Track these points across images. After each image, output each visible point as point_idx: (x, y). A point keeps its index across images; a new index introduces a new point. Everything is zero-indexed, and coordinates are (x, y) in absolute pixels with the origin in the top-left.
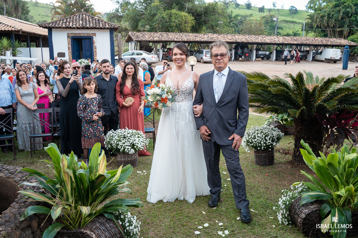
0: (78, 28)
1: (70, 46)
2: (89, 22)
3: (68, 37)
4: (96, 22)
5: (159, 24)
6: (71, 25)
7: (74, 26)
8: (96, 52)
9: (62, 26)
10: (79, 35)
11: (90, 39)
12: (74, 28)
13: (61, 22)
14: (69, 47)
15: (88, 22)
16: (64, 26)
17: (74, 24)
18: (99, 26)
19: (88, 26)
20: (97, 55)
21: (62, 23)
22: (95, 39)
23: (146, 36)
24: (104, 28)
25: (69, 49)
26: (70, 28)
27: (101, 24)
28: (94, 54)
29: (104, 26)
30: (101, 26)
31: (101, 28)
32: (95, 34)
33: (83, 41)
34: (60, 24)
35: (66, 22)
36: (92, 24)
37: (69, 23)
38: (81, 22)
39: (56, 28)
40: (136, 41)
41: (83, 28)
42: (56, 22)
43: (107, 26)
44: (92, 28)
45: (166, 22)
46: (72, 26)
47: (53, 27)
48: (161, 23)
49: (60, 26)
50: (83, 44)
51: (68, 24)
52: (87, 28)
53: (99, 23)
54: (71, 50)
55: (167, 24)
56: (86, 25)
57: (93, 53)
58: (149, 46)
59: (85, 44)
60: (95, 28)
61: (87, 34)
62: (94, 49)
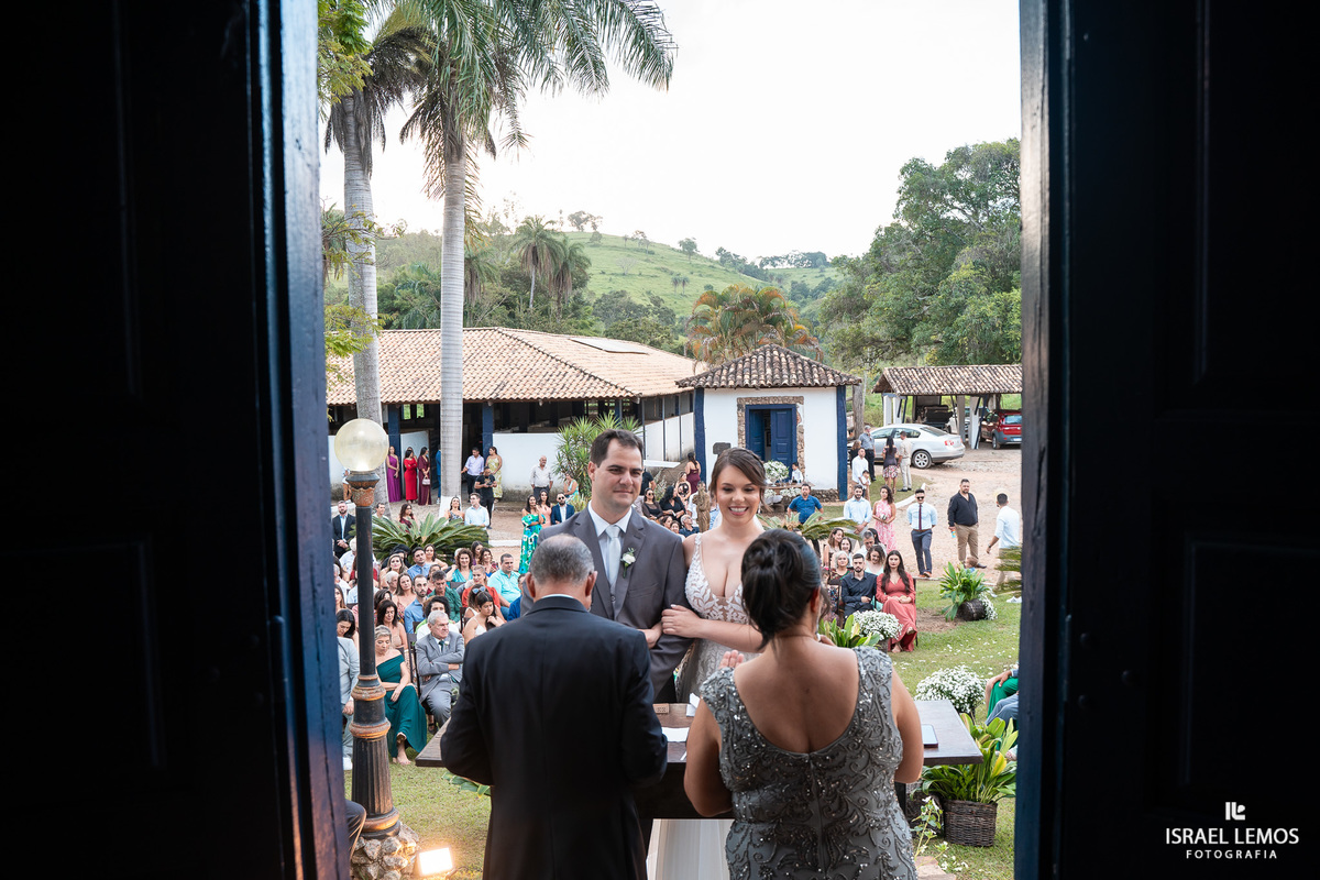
0: (762, 387)
1: (743, 428)
2: (789, 370)
3: (739, 407)
4: (803, 371)
5: (972, 334)
6: (747, 382)
7: (754, 383)
8: (802, 441)
9: (728, 382)
10: (764, 402)
11: (789, 412)
12: (754, 387)
13: (725, 372)
14: (739, 430)
15: (785, 371)
16: (731, 383)
17: (754, 376)
18: (812, 380)
19: (786, 382)
20: (805, 449)
21: (727, 376)
22: (800, 410)
23: (932, 379)
24: (824, 386)
25: (740, 435)
26: (746, 386)
27: (816, 376)
28: (799, 447)
29: (823, 382)
30: (817, 381)
31: (817, 385)
32: (800, 400)
33: (773, 416)
34: (723, 378)
35: (735, 373)
36: (794, 376)
37: (743, 376)
38: (769, 371)
39: (715, 387)
40: (902, 395)
41: (776, 386)
42: (714, 373)
43: (831, 381)
44: (794, 386)
45: (994, 328)
46: (750, 382)
47: (708, 387)
48: (979, 333)
49: (723, 383)
50: (773, 424)
51: (739, 377)
52: (785, 386)
53: (812, 373)
54: (744, 437)
55: (995, 335)
56: (782, 379)
57: (796, 444)
58: (940, 406)
59: (776, 424)
60: (801, 386)
61: (783, 398)
62: (798, 434)
